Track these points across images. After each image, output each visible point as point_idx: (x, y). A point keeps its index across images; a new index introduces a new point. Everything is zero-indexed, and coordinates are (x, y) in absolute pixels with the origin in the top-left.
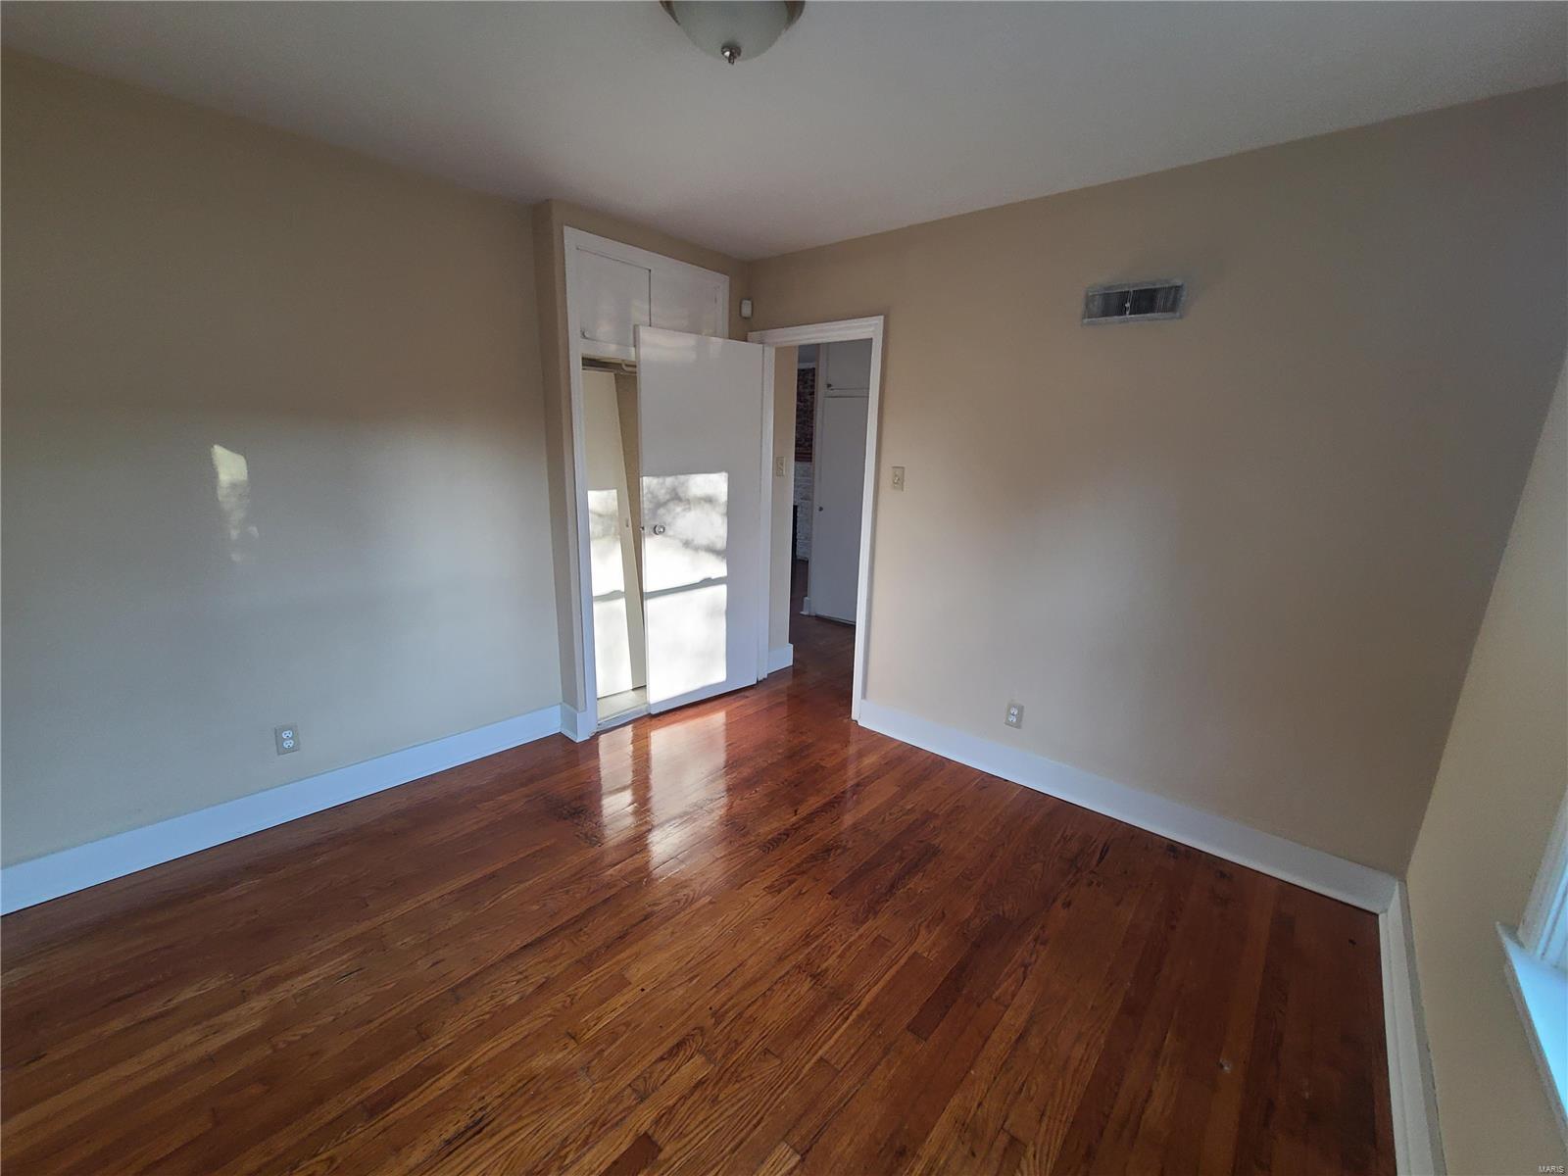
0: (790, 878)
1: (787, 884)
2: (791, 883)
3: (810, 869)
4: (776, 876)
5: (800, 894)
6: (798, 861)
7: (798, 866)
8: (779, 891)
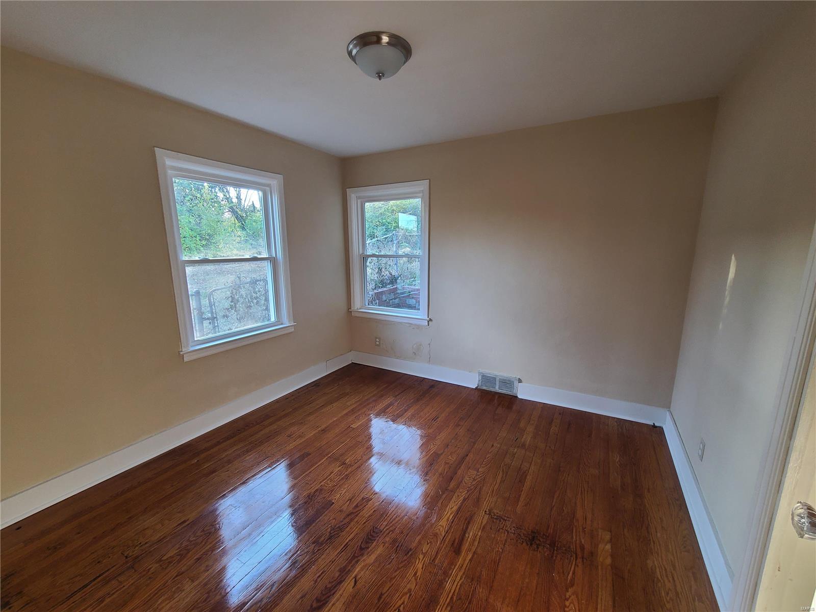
0: (357, 509)
1: (359, 505)
2: (357, 506)
3: (344, 519)
4: (366, 509)
5: (351, 500)
6: (352, 524)
7: (352, 520)
8: (363, 499)
